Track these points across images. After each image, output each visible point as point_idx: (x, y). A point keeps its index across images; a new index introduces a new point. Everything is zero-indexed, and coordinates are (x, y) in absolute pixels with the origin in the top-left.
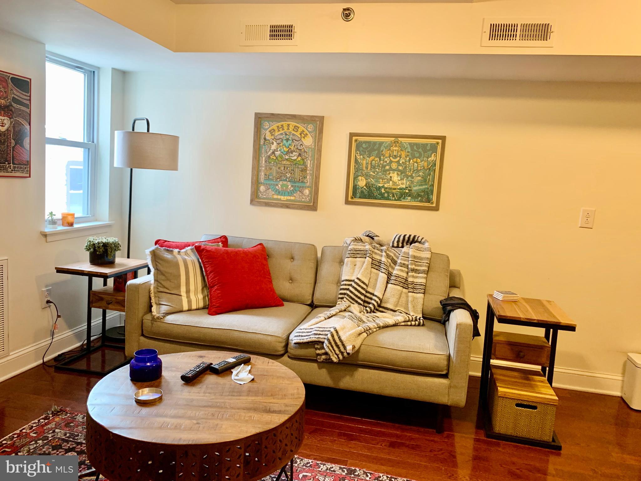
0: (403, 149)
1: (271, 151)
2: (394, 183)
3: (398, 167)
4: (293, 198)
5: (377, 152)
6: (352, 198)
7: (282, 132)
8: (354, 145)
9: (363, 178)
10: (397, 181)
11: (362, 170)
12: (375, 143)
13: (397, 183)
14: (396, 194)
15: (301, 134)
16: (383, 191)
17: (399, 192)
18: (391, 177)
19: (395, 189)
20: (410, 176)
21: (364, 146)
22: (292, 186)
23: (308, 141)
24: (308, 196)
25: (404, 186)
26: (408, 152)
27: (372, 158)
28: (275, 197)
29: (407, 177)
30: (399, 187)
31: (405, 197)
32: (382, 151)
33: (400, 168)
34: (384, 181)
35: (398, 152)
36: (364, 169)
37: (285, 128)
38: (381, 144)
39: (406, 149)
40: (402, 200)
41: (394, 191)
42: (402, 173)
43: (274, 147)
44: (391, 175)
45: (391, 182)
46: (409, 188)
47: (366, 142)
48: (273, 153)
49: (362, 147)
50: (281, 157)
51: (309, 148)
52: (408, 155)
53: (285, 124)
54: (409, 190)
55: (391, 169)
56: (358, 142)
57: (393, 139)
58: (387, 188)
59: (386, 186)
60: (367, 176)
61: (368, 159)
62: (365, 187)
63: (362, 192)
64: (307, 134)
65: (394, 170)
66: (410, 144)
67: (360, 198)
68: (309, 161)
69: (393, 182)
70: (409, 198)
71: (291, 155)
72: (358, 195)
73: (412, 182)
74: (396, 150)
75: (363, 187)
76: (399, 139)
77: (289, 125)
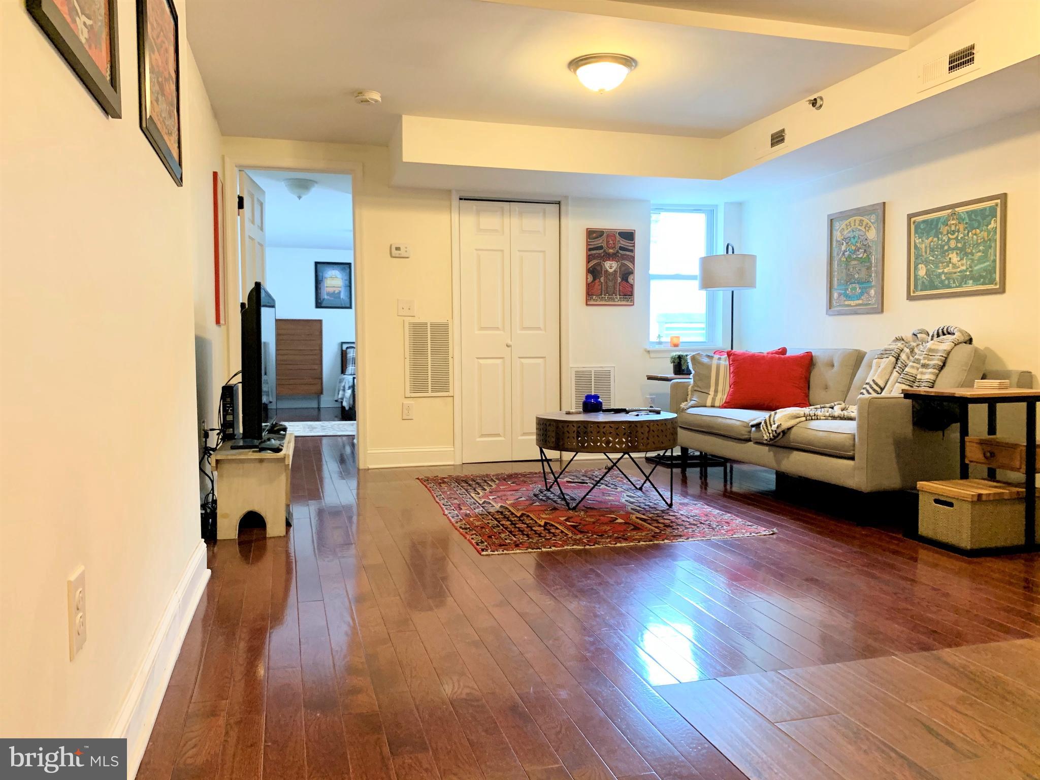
0: (961, 221)
1: (842, 252)
2: (954, 266)
3: (956, 245)
4: (860, 302)
5: (934, 231)
6: (914, 292)
7: (850, 229)
8: (913, 227)
9: (923, 265)
10: (957, 262)
11: (922, 256)
12: (932, 220)
13: (957, 265)
14: (957, 279)
15: (865, 228)
16: (943, 277)
17: (959, 276)
18: (950, 259)
19: (955, 273)
20: (969, 253)
21: (922, 226)
22: (860, 288)
23: (872, 234)
24: (874, 297)
25: (964, 268)
26: (966, 223)
27: (930, 239)
28: (847, 303)
29: (966, 254)
30: (959, 270)
31: (966, 281)
32: (940, 229)
33: (959, 245)
34: (944, 264)
35: (956, 226)
36: (924, 254)
37: (852, 225)
38: (938, 219)
39: (963, 220)
40: (964, 286)
41: (954, 276)
42: (961, 253)
43: (843, 248)
44: (950, 256)
45: (951, 265)
46: (970, 269)
47: (924, 222)
48: (843, 254)
49: (920, 228)
50: (849, 256)
51: (873, 241)
52: (966, 228)
53: (852, 219)
54: (970, 272)
55: (950, 249)
56: (916, 223)
57: (950, 211)
58: (947, 273)
59: (946, 270)
60: (926, 262)
61: (927, 241)
62: (925, 277)
63: (923, 282)
64: (870, 227)
65: (953, 249)
66: (967, 212)
67: (921, 290)
68: (873, 256)
69: (953, 264)
70: (971, 282)
71: (858, 253)
72: (919, 288)
73: (973, 260)
74: (953, 224)
75: (923, 277)
76: (956, 209)
77: (855, 220)
